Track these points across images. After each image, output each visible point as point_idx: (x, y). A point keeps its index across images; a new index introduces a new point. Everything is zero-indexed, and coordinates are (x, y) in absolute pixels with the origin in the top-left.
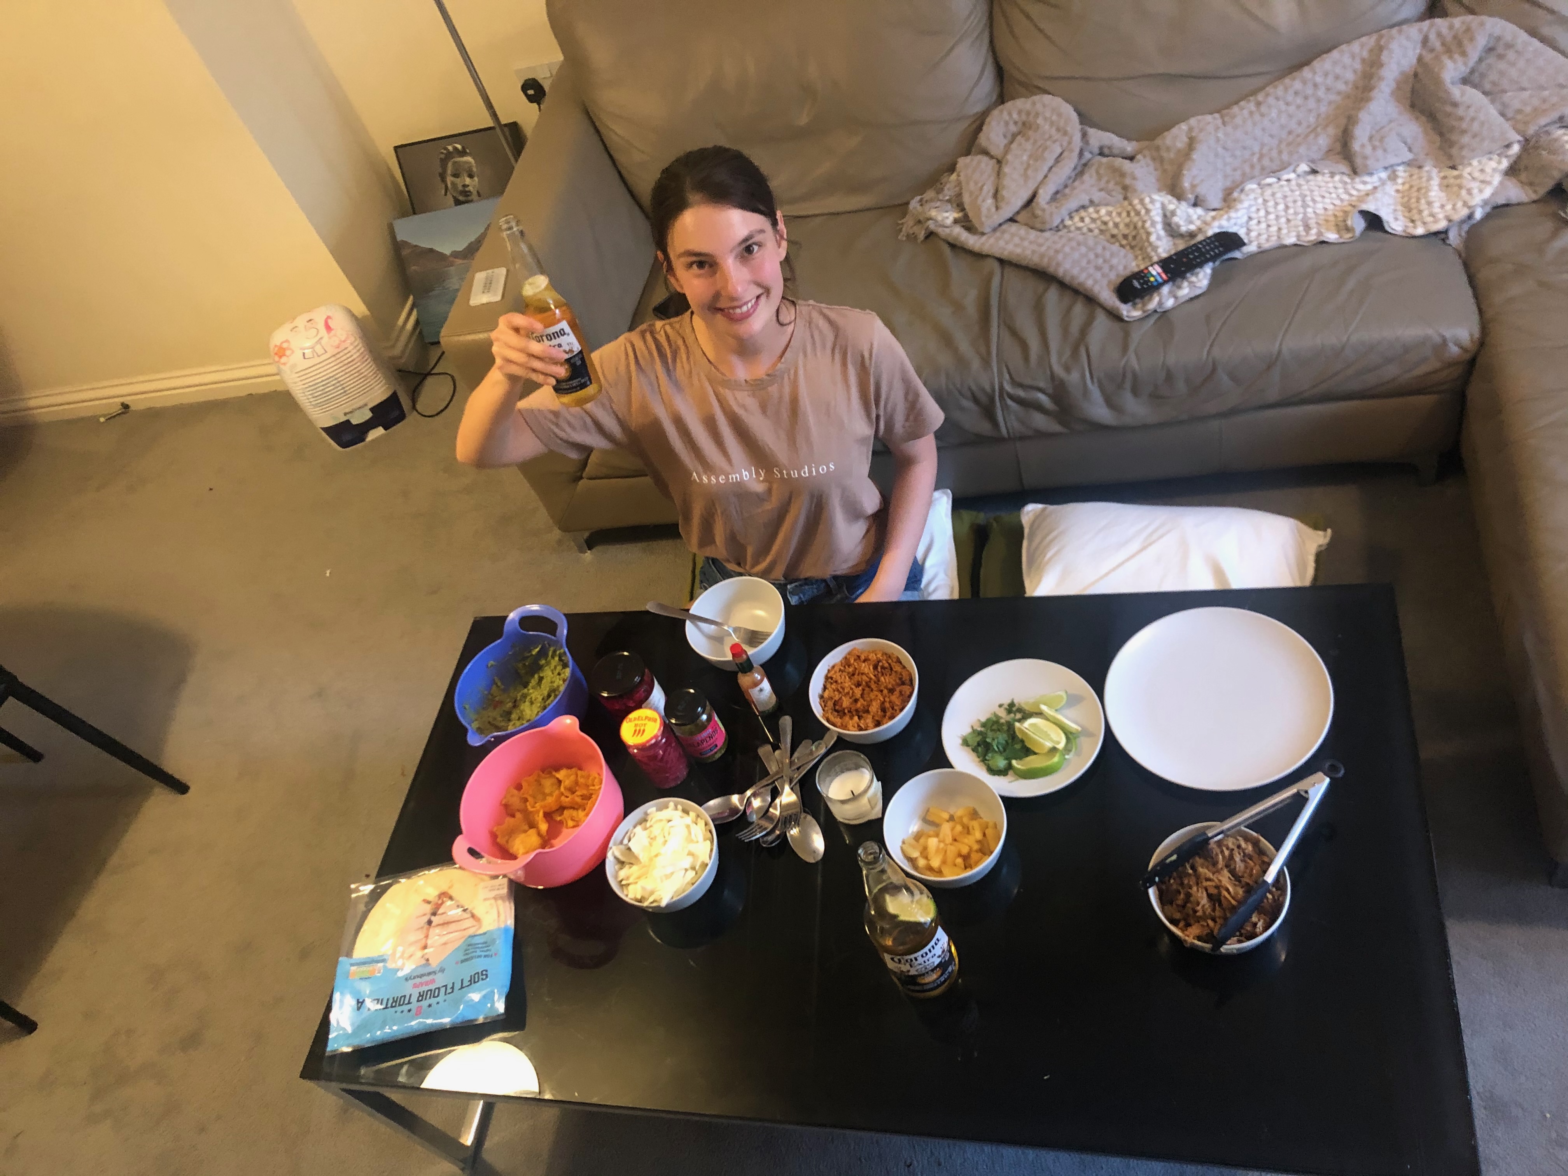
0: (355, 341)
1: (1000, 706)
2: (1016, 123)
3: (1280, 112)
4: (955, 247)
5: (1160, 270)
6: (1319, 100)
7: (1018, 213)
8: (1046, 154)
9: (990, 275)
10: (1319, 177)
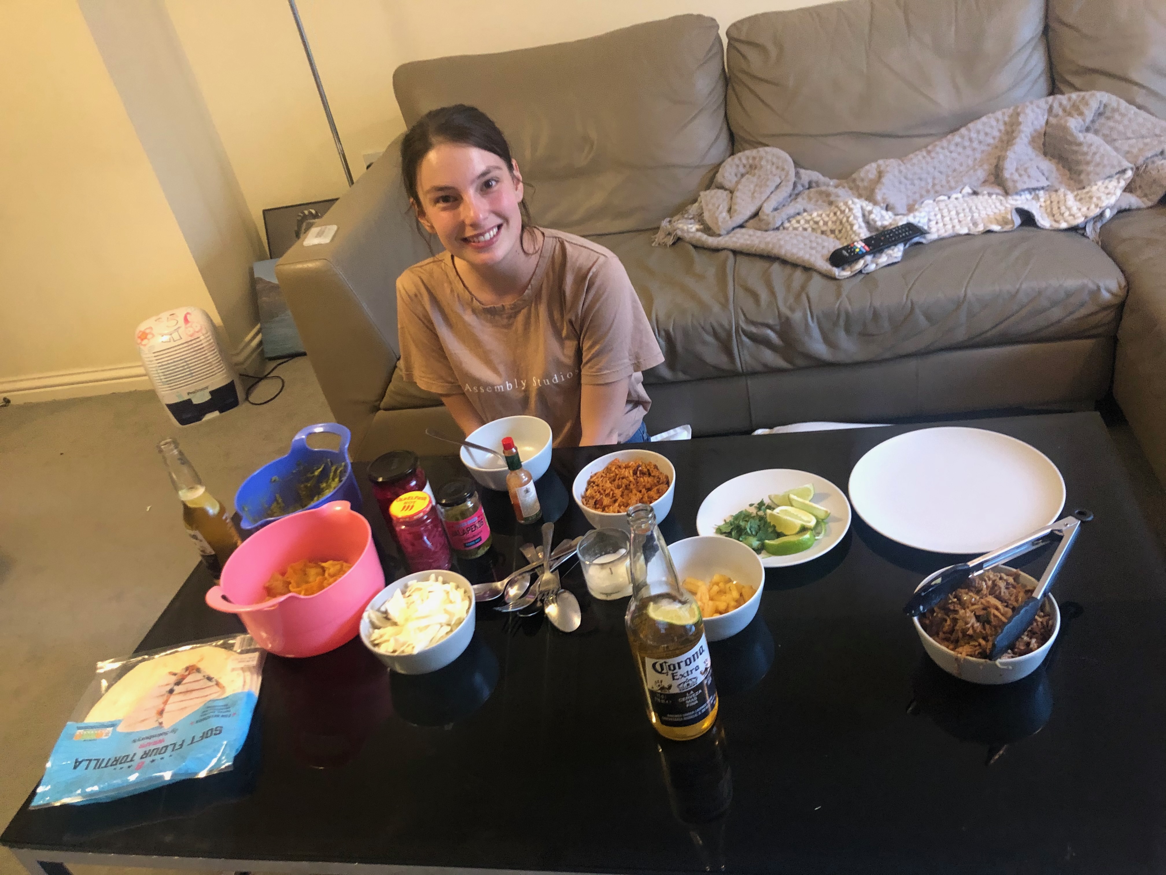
0: (207, 333)
1: (751, 505)
2: (744, 166)
3: (945, 156)
4: (699, 247)
5: (863, 245)
6: (974, 150)
7: (747, 221)
8: (768, 183)
9: (725, 262)
10: (980, 197)
